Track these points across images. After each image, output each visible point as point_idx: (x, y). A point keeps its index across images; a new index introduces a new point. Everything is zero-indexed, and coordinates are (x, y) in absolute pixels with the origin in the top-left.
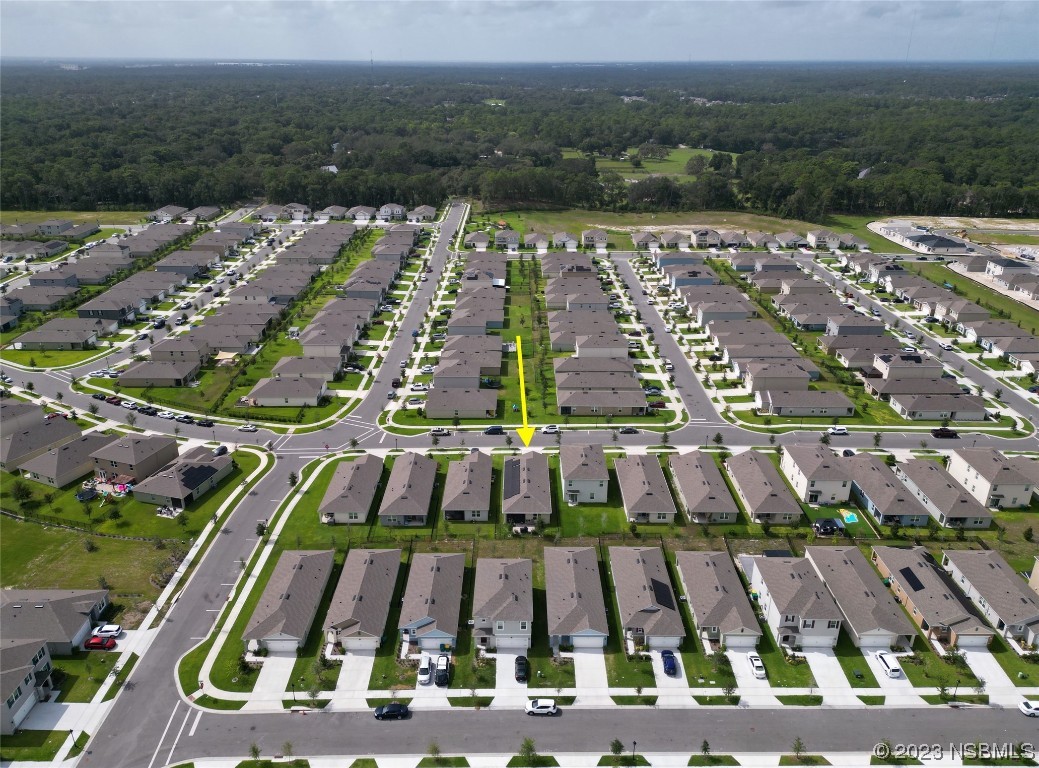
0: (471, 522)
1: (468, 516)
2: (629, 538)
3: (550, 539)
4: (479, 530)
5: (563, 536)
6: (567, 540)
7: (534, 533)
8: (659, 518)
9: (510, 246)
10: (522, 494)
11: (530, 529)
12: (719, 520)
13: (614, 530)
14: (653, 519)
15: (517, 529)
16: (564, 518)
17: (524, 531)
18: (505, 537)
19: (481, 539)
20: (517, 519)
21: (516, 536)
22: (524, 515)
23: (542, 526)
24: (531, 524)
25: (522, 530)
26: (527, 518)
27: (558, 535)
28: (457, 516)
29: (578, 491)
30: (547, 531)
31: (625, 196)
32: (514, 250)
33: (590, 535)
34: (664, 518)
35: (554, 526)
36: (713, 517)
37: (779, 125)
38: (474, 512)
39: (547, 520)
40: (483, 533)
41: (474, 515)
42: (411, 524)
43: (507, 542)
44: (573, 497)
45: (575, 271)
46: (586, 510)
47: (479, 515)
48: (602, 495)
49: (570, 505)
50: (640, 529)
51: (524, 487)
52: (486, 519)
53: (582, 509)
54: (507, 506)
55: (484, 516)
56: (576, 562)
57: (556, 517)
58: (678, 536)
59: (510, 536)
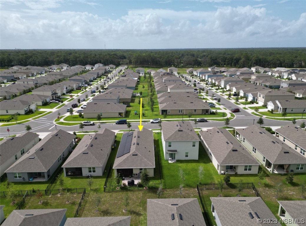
0: (88, 177)
1: (85, 172)
2: (225, 189)
3: (153, 190)
4: (90, 184)
5: (165, 188)
6: (168, 192)
7: (140, 185)
8: (246, 170)
9: (141, 73)
10: (131, 153)
11: (136, 182)
12: (296, 171)
13: (209, 181)
14: (240, 170)
15: (126, 182)
16: (165, 172)
17: (131, 184)
18: (113, 191)
19: (92, 192)
20: (126, 173)
21: (124, 188)
22: (132, 169)
23: (146, 178)
24: (137, 178)
25: (129, 183)
26: (135, 172)
27: (161, 187)
28: (76, 173)
29: (176, 151)
30: (151, 183)
31: (182, 63)
32: (142, 74)
33: (188, 186)
34: (250, 170)
35: (158, 179)
36: (291, 168)
37: (227, 53)
38: (90, 168)
39: (151, 174)
40: (93, 187)
41: (90, 171)
42: (35, 180)
43: (114, 195)
44: (172, 156)
45: (166, 74)
46: (183, 165)
47: (94, 171)
48: (194, 154)
49: (170, 162)
50: (233, 180)
51: (133, 149)
52: (101, 174)
53: (180, 165)
54: (118, 163)
55: (99, 172)
56: (181, 218)
57: (159, 171)
58: (267, 186)
59: (118, 188)
